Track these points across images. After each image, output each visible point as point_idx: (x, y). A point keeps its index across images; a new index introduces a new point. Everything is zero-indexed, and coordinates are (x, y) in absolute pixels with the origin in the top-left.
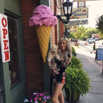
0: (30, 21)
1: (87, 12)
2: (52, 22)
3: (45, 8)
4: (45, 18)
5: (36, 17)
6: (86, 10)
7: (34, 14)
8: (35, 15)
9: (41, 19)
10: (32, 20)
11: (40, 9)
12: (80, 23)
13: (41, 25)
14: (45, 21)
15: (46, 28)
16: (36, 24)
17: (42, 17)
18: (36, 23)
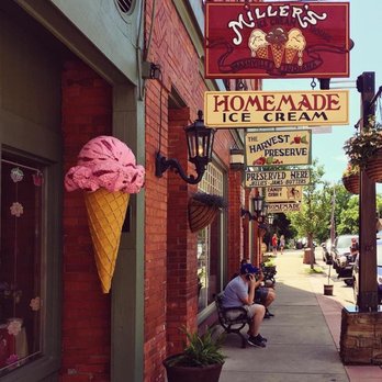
0: (67, 178)
1: (306, 143)
2: (124, 182)
3: (108, 146)
4: (106, 172)
5: (83, 168)
6: (305, 137)
7: (80, 158)
8: (81, 162)
9: (94, 174)
10: (71, 176)
11: (97, 148)
12: (284, 181)
13: (94, 189)
14: (105, 178)
15: (109, 198)
16: (81, 186)
17: (96, 169)
18: (83, 183)
